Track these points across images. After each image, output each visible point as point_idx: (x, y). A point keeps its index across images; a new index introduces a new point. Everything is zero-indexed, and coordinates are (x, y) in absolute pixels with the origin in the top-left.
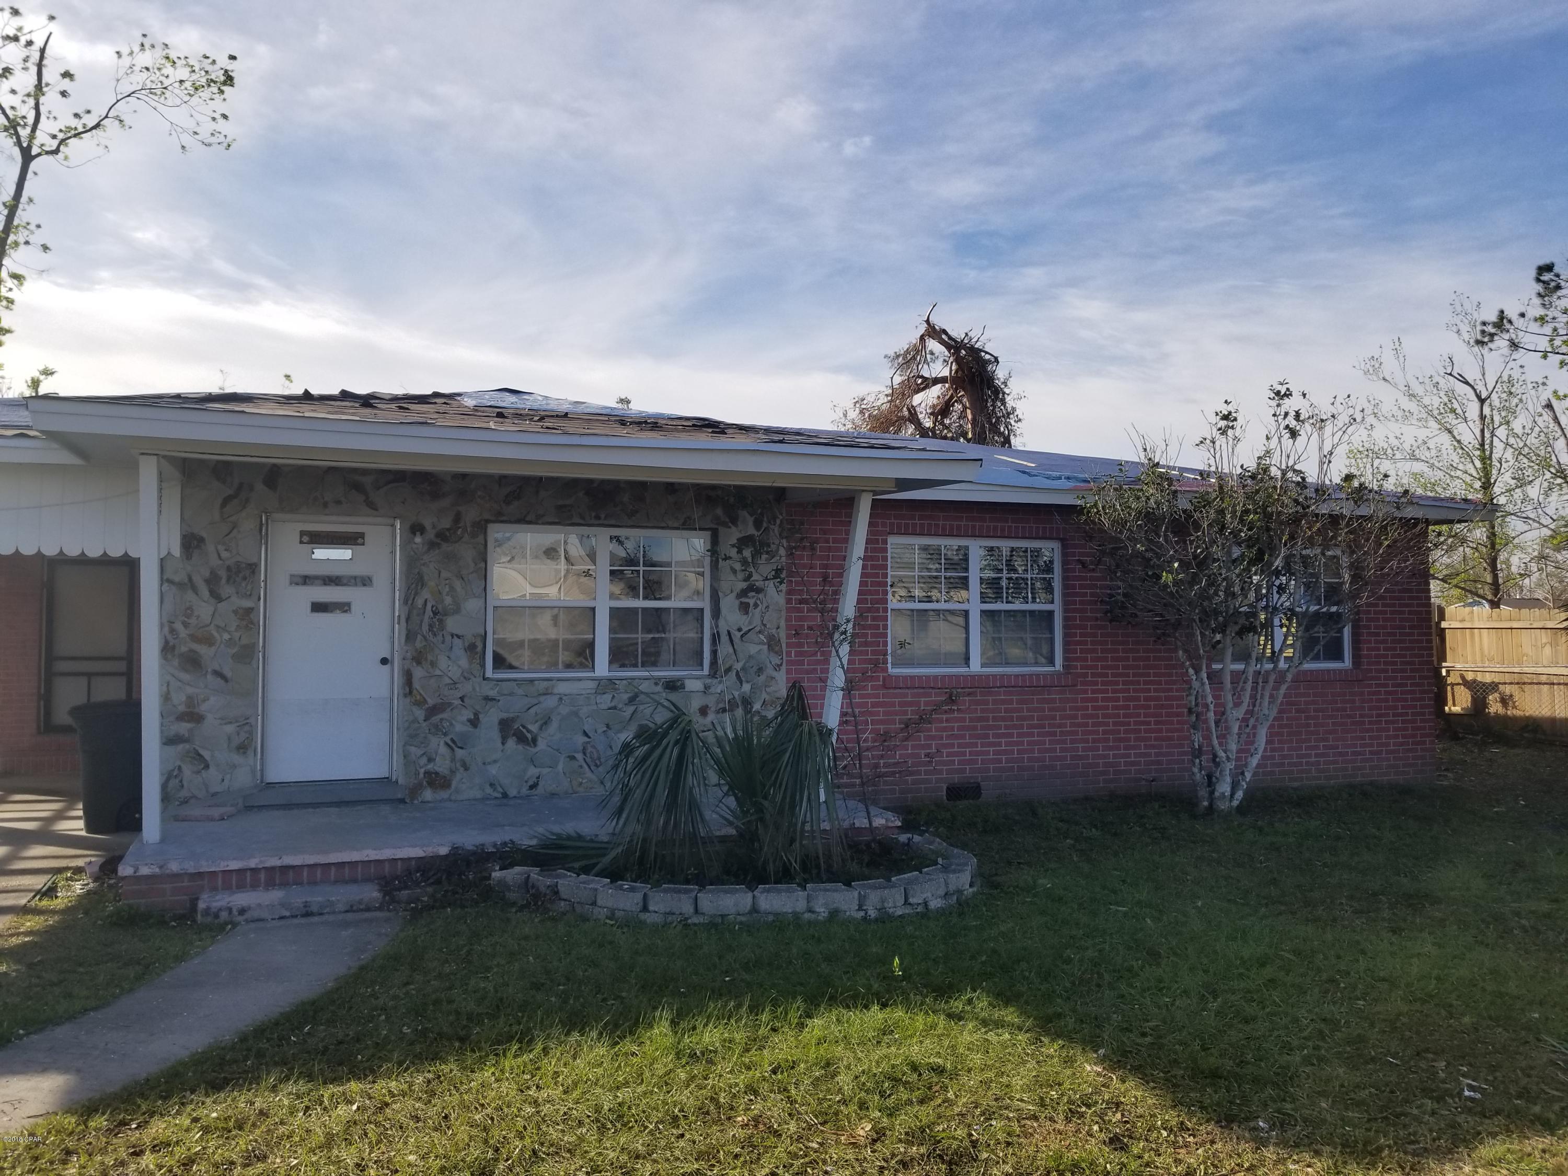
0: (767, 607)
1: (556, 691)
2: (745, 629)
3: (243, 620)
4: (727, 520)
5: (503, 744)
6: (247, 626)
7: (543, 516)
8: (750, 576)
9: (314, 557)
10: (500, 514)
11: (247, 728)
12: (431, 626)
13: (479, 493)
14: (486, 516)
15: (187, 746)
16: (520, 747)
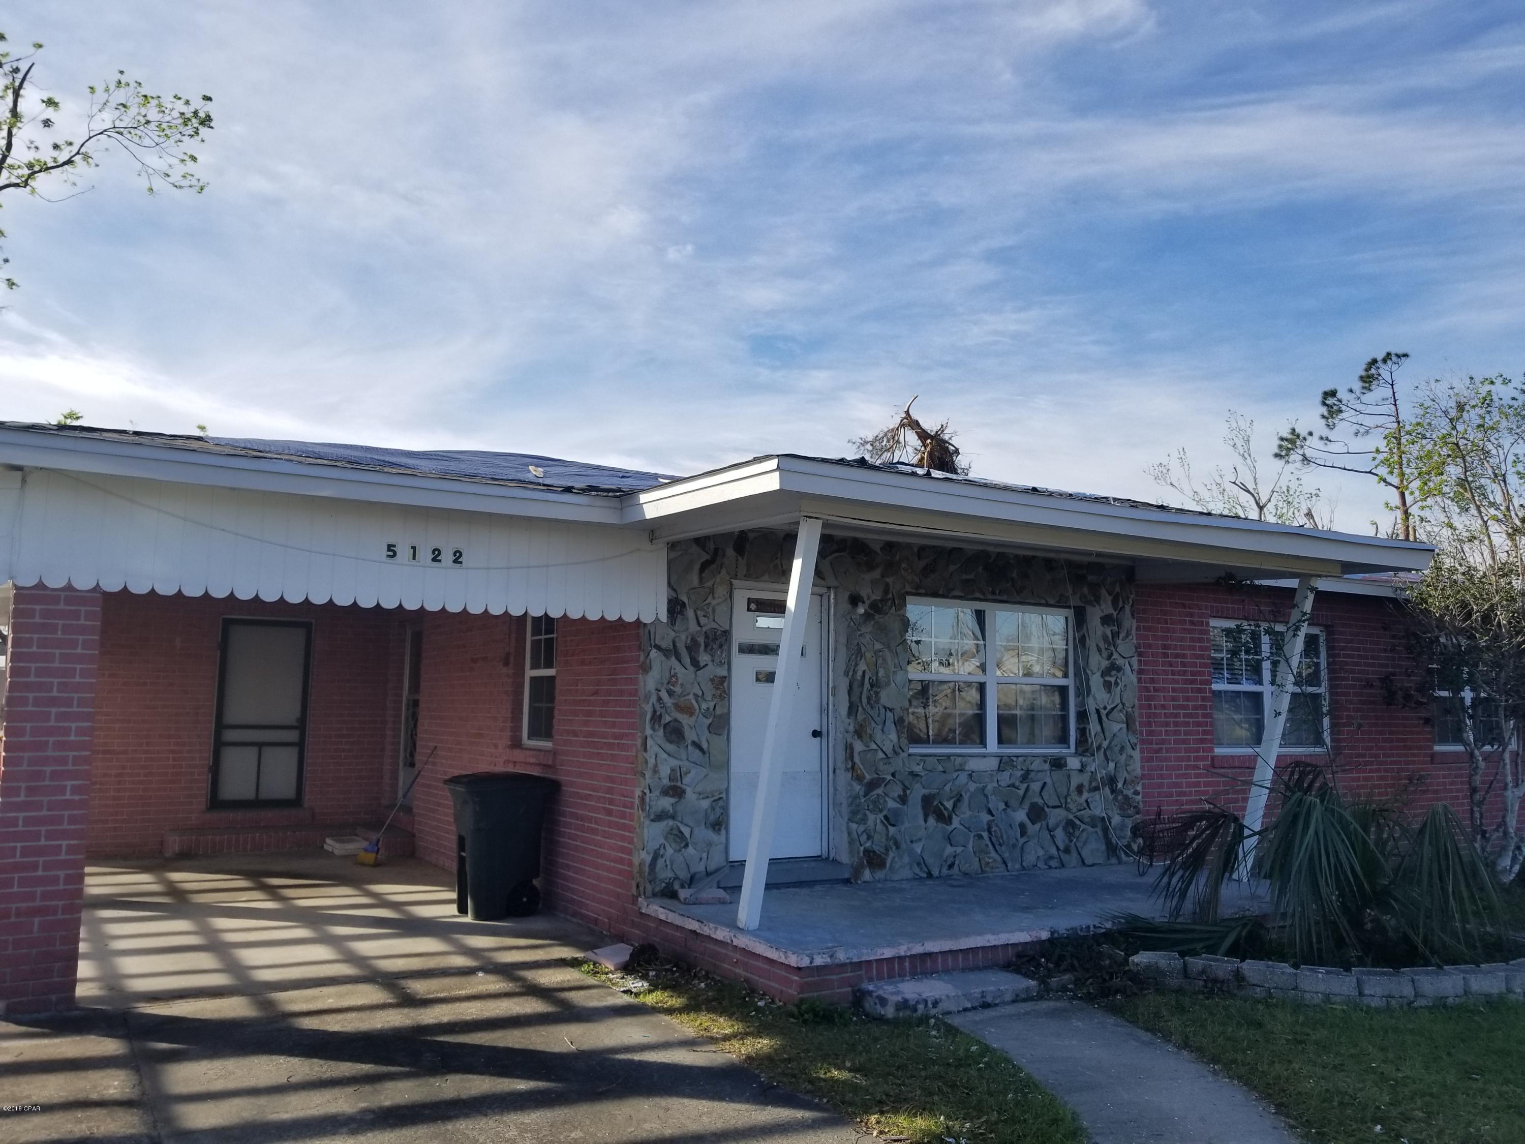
0: (1125, 686)
1: (967, 768)
2: (1109, 708)
3: (717, 689)
4: (1092, 598)
5: (926, 821)
6: (721, 695)
7: (953, 589)
8: (1112, 654)
9: (758, 625)
10: (918, 588)
11: (721, 803)
12: (869, 699)
13: (904, 565)
14: (908, 588)
15: (671, 822)
16: (940, 825)
